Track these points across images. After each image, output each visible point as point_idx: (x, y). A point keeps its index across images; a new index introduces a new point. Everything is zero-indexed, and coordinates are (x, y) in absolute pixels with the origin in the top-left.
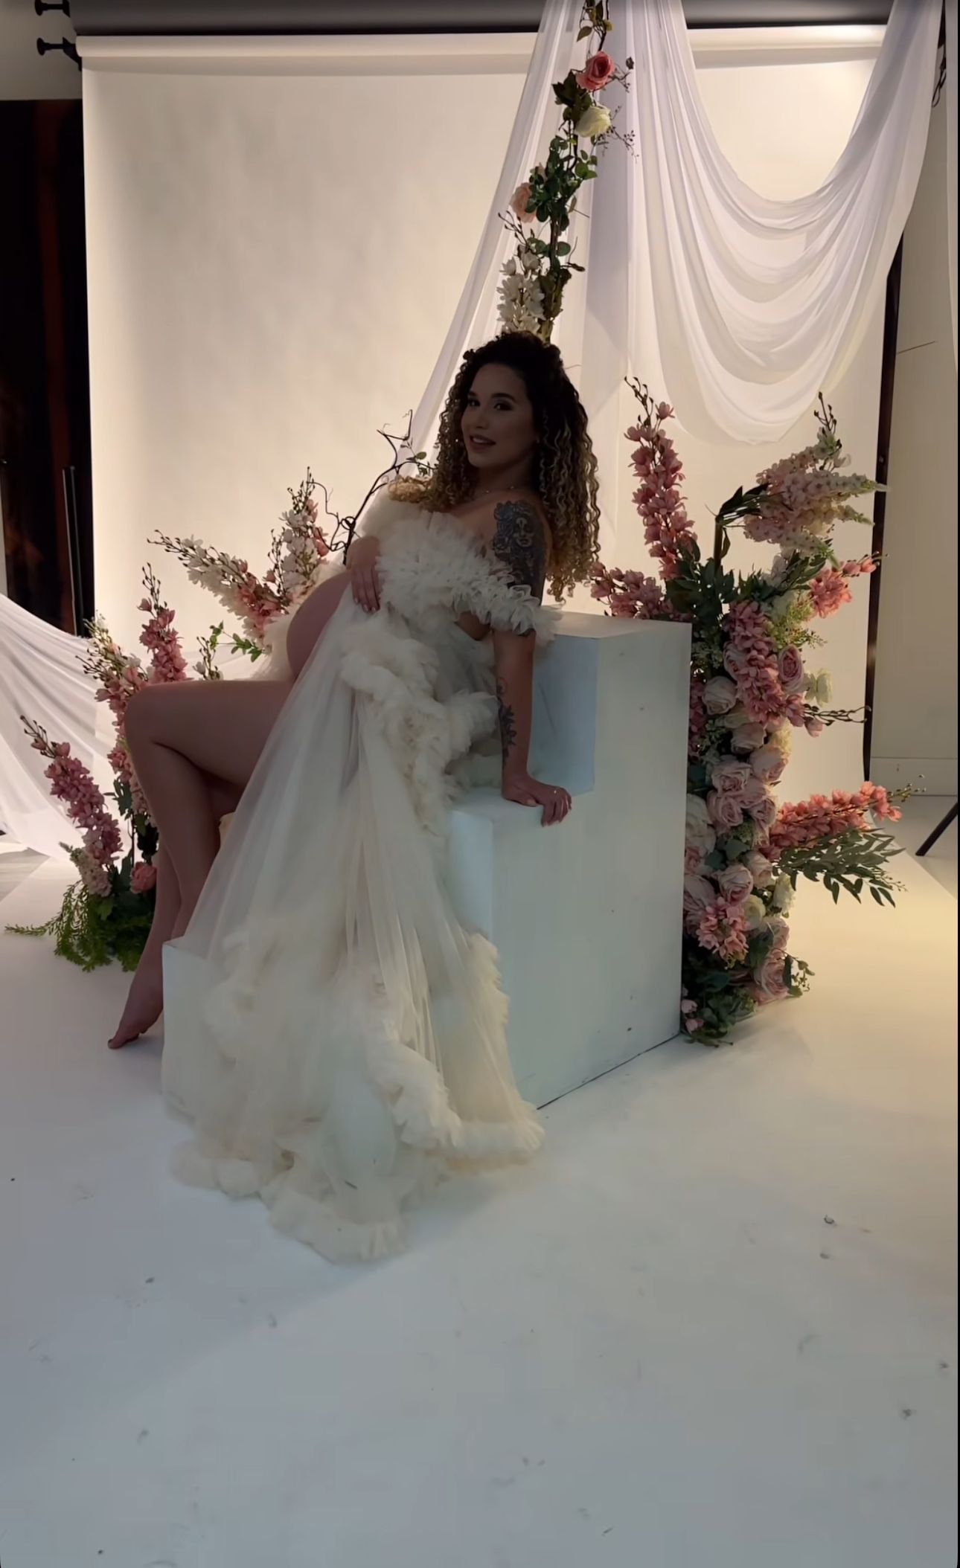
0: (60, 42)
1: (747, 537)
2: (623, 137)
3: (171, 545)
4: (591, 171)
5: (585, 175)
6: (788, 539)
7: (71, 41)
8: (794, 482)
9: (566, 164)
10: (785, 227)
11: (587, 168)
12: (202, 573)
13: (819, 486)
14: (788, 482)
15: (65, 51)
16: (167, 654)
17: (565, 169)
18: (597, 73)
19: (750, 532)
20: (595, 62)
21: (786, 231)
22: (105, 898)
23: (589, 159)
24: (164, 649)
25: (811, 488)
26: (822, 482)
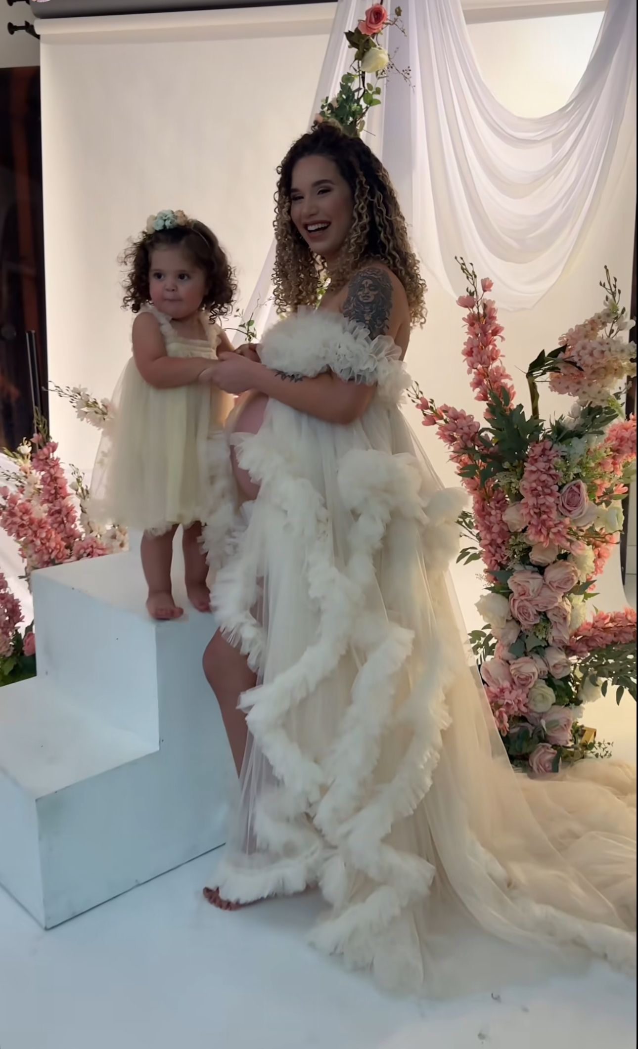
0: (23, 24)
1: (552, 391)
2: (401, 72)
3: (62, 392)
4: (376, 100)
5: (371, 103)
6: (584, 393)
7: (31, 23)
8: (584, 348)
9: (356, 94)
10: (533, 139)
11: (372, 97)
12: (86, 413)
13: (603, 352)
14: (578, 347)
15: (27, 31)
16: (51, 476)
17: (356, 98)
18: (373, 20)
19: (554, 386)
20: (371, 12)
21: (535, 142)
22: (9, 658)
23: (374, 90)
24: (49, 472)
25: (596, 353)
26: (605, 348)
